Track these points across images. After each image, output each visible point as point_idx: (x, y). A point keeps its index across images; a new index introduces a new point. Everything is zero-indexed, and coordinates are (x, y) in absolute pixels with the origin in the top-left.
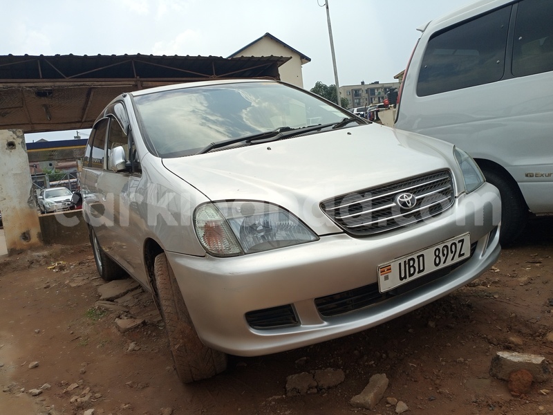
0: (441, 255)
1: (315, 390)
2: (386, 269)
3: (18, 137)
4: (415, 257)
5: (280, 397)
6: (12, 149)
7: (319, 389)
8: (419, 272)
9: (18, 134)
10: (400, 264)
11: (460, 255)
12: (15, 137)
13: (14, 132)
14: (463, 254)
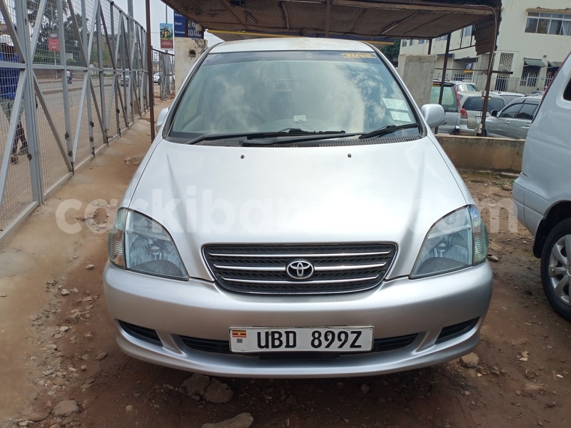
0: (322, 338)
1: (198, 398)
2: (239, 333)
3: (199, 46)
4: (283, 331)
5: (172, 388)
6: (192, 57)
7: (202, 398)
8: (286, 347)
9: (200, 43)
10: (259, 334)
11: (353, 346)
12: (197, 46)
13: (196, 41)
14: (360, 346)
